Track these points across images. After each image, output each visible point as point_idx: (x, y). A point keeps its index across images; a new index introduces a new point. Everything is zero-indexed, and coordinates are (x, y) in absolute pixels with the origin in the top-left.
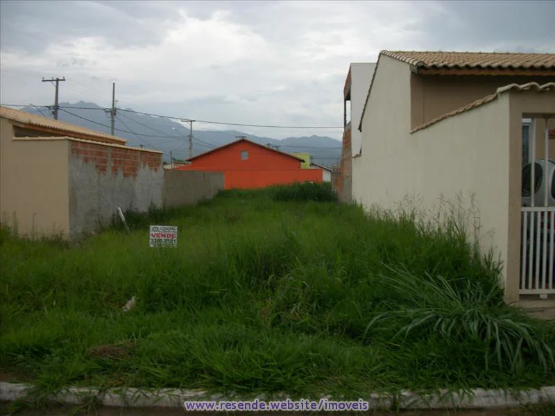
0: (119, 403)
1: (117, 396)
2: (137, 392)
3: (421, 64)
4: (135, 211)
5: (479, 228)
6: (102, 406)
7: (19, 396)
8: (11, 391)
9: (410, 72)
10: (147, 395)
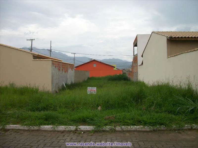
0: (120, 130)
1: (120, 128)
2: (124, 127)
3: (171, 37)
4: (68, 84)
5: (197, 85)
6: (116, 131)
7: (92, 129)
8: (89, 128)
9: (166, 39)
10: (128, 127)
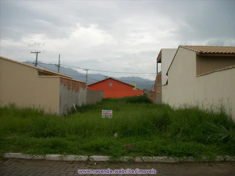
0: (141, 161)
1: (140, 158)
2: (145, 157)
3: (201, 52)
6: (135, 162)
7: (106, 160)
8: (104, 158)
9: (196, 55)
10: (150, 158)
